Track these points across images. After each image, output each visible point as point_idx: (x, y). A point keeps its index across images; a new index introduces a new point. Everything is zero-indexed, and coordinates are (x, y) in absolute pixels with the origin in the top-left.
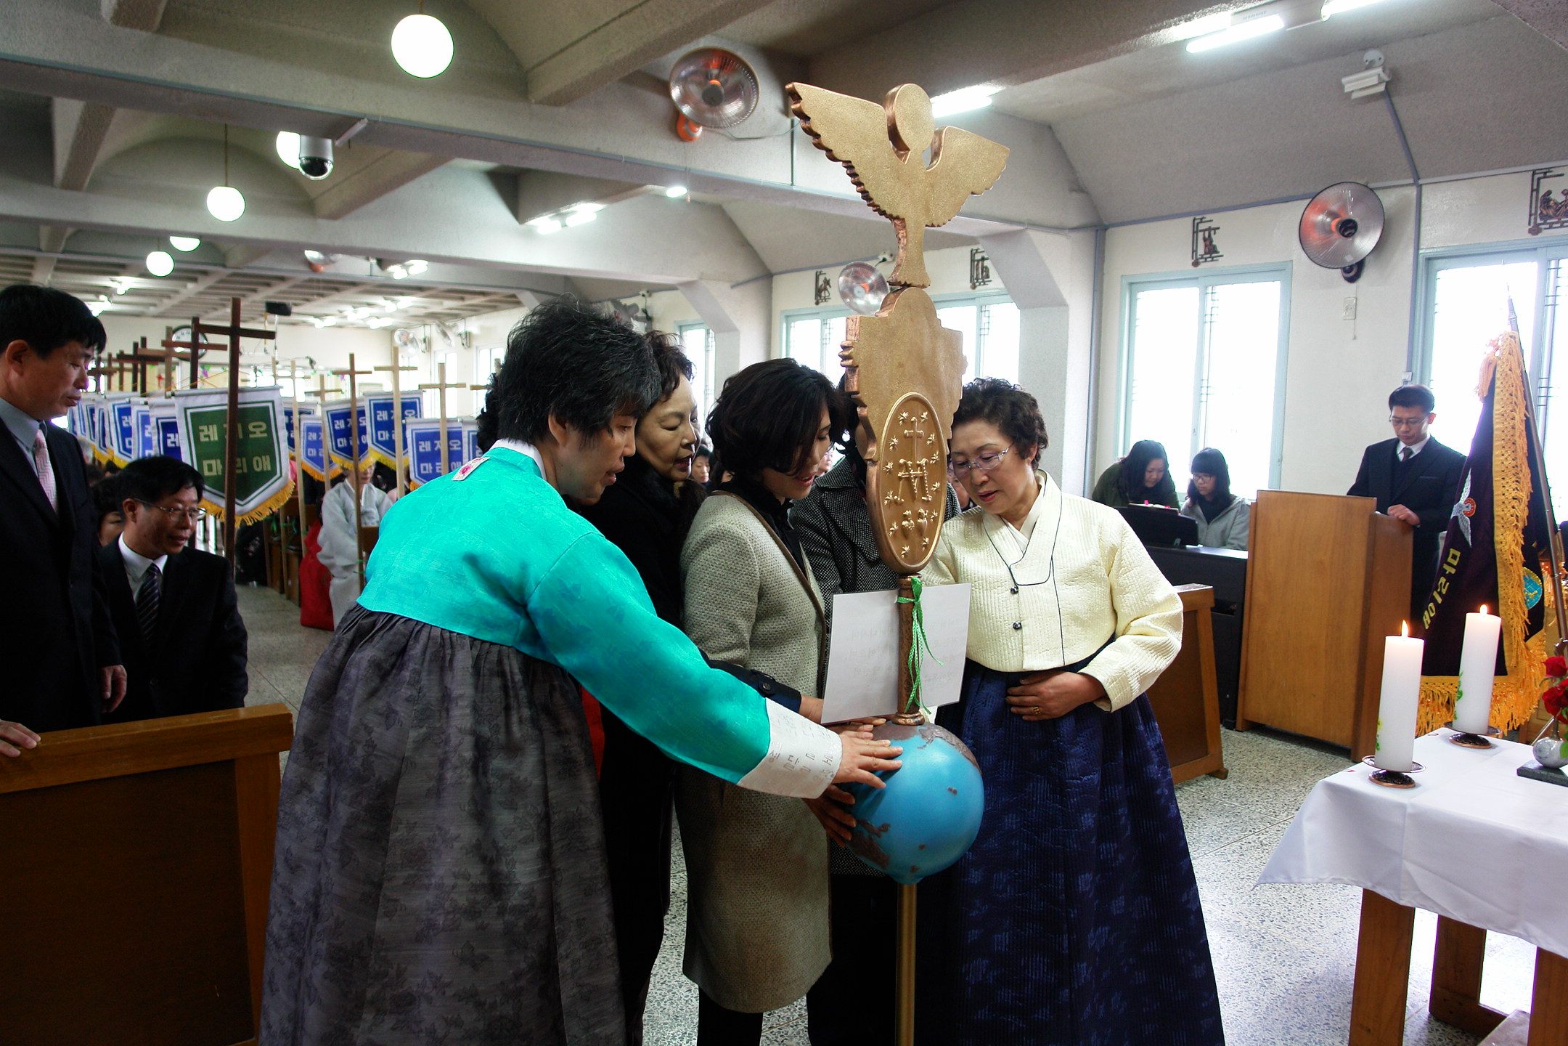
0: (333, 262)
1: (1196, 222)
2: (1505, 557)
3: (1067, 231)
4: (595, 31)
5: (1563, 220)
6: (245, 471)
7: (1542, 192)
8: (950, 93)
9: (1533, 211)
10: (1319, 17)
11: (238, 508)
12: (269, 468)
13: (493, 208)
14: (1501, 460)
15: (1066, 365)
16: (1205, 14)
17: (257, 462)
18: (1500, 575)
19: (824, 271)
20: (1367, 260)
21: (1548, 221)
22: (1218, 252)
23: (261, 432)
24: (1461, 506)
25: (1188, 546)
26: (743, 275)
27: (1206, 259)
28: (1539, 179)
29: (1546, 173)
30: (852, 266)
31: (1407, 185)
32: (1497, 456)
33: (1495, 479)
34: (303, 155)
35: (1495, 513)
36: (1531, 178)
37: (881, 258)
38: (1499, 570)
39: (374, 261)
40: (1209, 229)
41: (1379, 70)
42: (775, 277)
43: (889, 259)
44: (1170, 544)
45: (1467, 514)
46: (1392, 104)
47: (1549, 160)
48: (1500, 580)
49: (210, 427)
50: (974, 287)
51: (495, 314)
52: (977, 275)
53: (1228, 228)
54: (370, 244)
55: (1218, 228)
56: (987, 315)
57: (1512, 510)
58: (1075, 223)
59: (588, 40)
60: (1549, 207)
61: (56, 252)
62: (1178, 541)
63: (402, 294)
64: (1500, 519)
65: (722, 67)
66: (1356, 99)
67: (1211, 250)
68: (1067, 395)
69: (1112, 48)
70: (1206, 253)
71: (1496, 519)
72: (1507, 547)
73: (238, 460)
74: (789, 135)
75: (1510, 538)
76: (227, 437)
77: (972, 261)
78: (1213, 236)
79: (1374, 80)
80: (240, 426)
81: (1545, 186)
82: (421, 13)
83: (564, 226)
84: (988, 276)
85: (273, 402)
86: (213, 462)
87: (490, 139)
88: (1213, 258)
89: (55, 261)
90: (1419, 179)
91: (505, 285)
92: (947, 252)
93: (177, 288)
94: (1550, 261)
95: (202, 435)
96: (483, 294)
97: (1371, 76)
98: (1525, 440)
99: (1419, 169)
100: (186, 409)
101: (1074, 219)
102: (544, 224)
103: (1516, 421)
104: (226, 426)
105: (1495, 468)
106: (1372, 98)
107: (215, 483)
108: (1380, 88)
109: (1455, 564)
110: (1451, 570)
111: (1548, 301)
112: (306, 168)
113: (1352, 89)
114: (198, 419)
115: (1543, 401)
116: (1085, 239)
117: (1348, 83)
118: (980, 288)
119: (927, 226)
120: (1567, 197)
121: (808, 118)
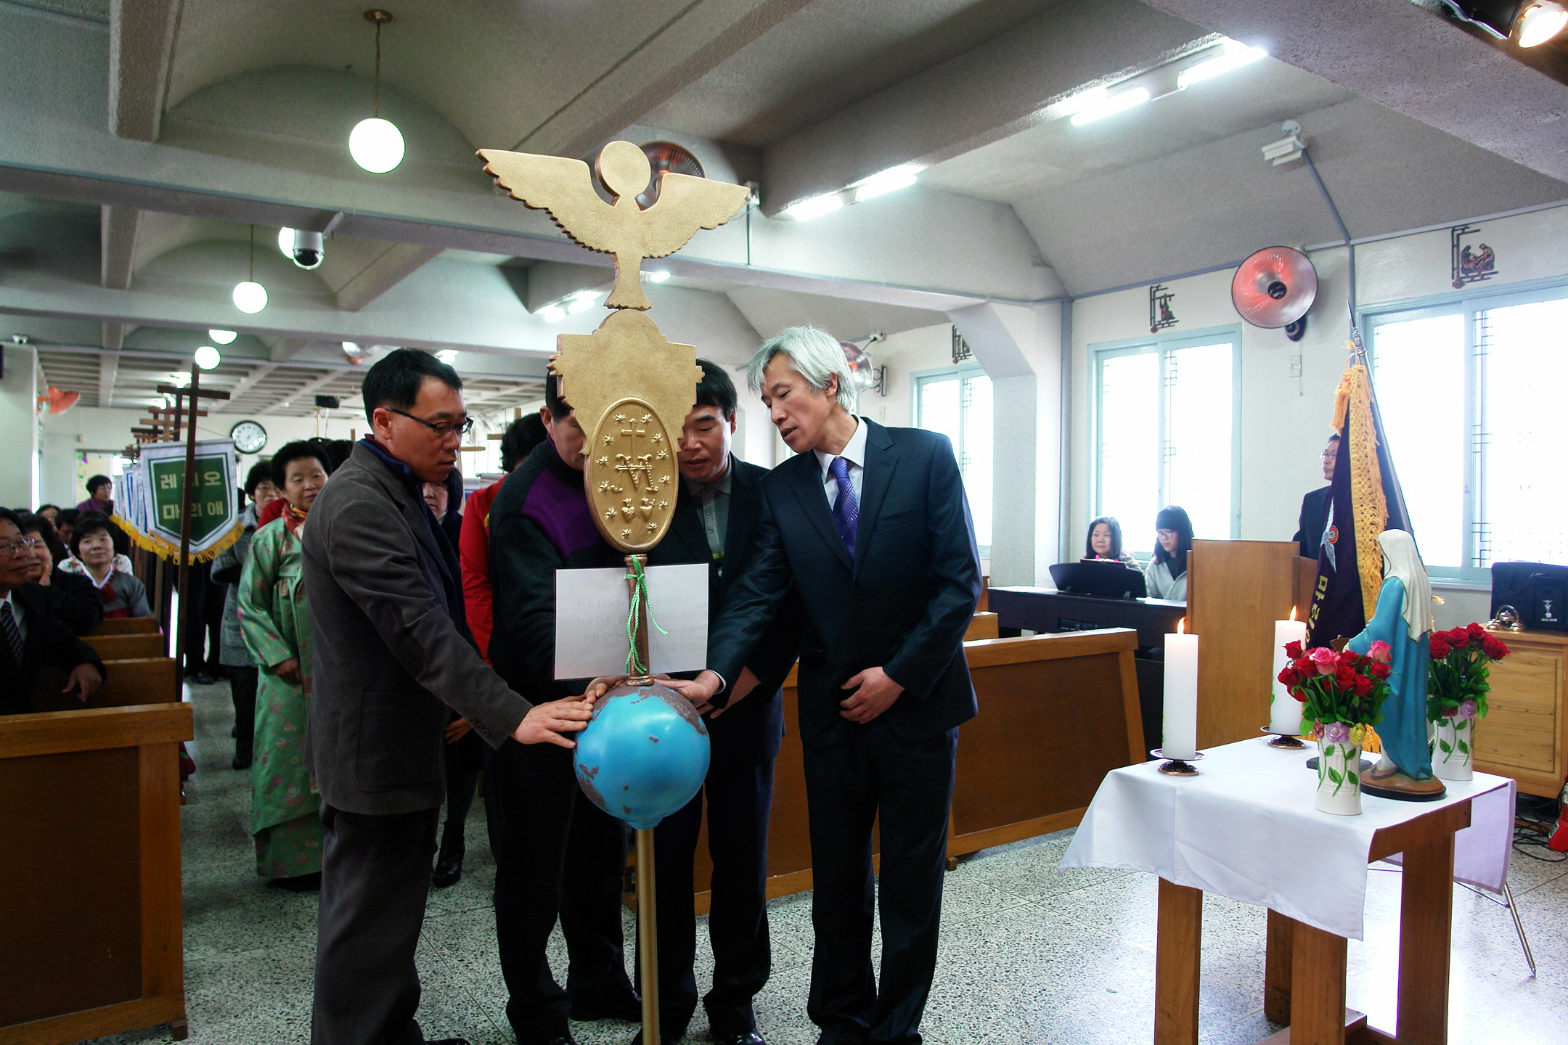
0: (369, 355)
1: (1153, 290)
2: (1366, 580)
3: (1031, 303)
4: (539, 128)
7: (1462, 248)
8: (879, 173)
9: (1455, 266)
10: (1176, 88)
11: (192, 548)
12: (222, 513)
13: (503, 298)
14: (1359, 487)
15: (1035, 430)
16: (1081, 90)
17: (211, 507)
18: (1365, 598)
20: (1310, 318)
21: (1470, 275)
22: (1173, 318)
23: (216, 481)
24: (1326, 535)
25: (1138, 599)
27: (1163, 325)
28: (1458, 235)
29: (1464, 229)
31: (1341, 246)
32: (1355, 484)
33: (1354, 506)
34: (297, 247)
35: (1357, 539)
36: (1450, 234)
37: (872, 337)
38: (1364, 594)
40: (1165, 297)
41: (1293, 139)
43: (879, 338)
44: (1121, 596)
45: (1331, 541)
46: (1315, 171)
47: (1465, 217)
48: (1365, 604)
49: (171, 476)
50: (956, 361)
52: (959, 350)
53: (1183, 294)
54: (387, 334)
55: (1173, 295)
56: (969, 387)
57: (1371, 535)
58: (1039, 295)
59: (535, 136)
60: (1469, 261)
61: (117, 350)
62: (1128, 594)
64: (1361, 545)
65: (670, 158)
66: (1276, 167)
67: (1168, 316)
69: (1009, 125)
70: (1163, 320)
71: (1358, 545)
72: (1367, 571)
73: (194, 505)
74: (745, 217)
75: (1369, 562)
76: (184, 485)
77: (954, 336)
78: (1169, 303)
79: (1290, 148)
80: (196, 476)
81: (1465, 241)
82: (376, 116)
83: (567, 313)
84: (968, 351)
85: (226, 454)
86: (172, 507)
87: (456, 228)
88: (1169, 323)
89: (118, 358)
90: (1350, 239)
92: (931, 330)
93: (233, 383)
94: (1474, 313)
95: (163, 483)
96: (516, 384)
97: (1288, 144)
98: (1378, 467)
99: (1349, 231)
100: (149, 461)
101: (1038, 291)
102: (550, 312)
103: (1368, 449)
104: (184, 475)
105: (1354, 496)
106: (1293, 165)
107: (173, 526)
108: (1298, 155)
109: (1324, 590)
110: (1321, 597)
111: (1476, 350)
112: (299, 259)
113: (1271, 157)
114: (160, 469)
115: (1478, 448)
116: (1051, 310)
117: (1269, 150)
118: (960, 362)
119: (644, 258)
120: (1486, 250)
121: (497, 177)
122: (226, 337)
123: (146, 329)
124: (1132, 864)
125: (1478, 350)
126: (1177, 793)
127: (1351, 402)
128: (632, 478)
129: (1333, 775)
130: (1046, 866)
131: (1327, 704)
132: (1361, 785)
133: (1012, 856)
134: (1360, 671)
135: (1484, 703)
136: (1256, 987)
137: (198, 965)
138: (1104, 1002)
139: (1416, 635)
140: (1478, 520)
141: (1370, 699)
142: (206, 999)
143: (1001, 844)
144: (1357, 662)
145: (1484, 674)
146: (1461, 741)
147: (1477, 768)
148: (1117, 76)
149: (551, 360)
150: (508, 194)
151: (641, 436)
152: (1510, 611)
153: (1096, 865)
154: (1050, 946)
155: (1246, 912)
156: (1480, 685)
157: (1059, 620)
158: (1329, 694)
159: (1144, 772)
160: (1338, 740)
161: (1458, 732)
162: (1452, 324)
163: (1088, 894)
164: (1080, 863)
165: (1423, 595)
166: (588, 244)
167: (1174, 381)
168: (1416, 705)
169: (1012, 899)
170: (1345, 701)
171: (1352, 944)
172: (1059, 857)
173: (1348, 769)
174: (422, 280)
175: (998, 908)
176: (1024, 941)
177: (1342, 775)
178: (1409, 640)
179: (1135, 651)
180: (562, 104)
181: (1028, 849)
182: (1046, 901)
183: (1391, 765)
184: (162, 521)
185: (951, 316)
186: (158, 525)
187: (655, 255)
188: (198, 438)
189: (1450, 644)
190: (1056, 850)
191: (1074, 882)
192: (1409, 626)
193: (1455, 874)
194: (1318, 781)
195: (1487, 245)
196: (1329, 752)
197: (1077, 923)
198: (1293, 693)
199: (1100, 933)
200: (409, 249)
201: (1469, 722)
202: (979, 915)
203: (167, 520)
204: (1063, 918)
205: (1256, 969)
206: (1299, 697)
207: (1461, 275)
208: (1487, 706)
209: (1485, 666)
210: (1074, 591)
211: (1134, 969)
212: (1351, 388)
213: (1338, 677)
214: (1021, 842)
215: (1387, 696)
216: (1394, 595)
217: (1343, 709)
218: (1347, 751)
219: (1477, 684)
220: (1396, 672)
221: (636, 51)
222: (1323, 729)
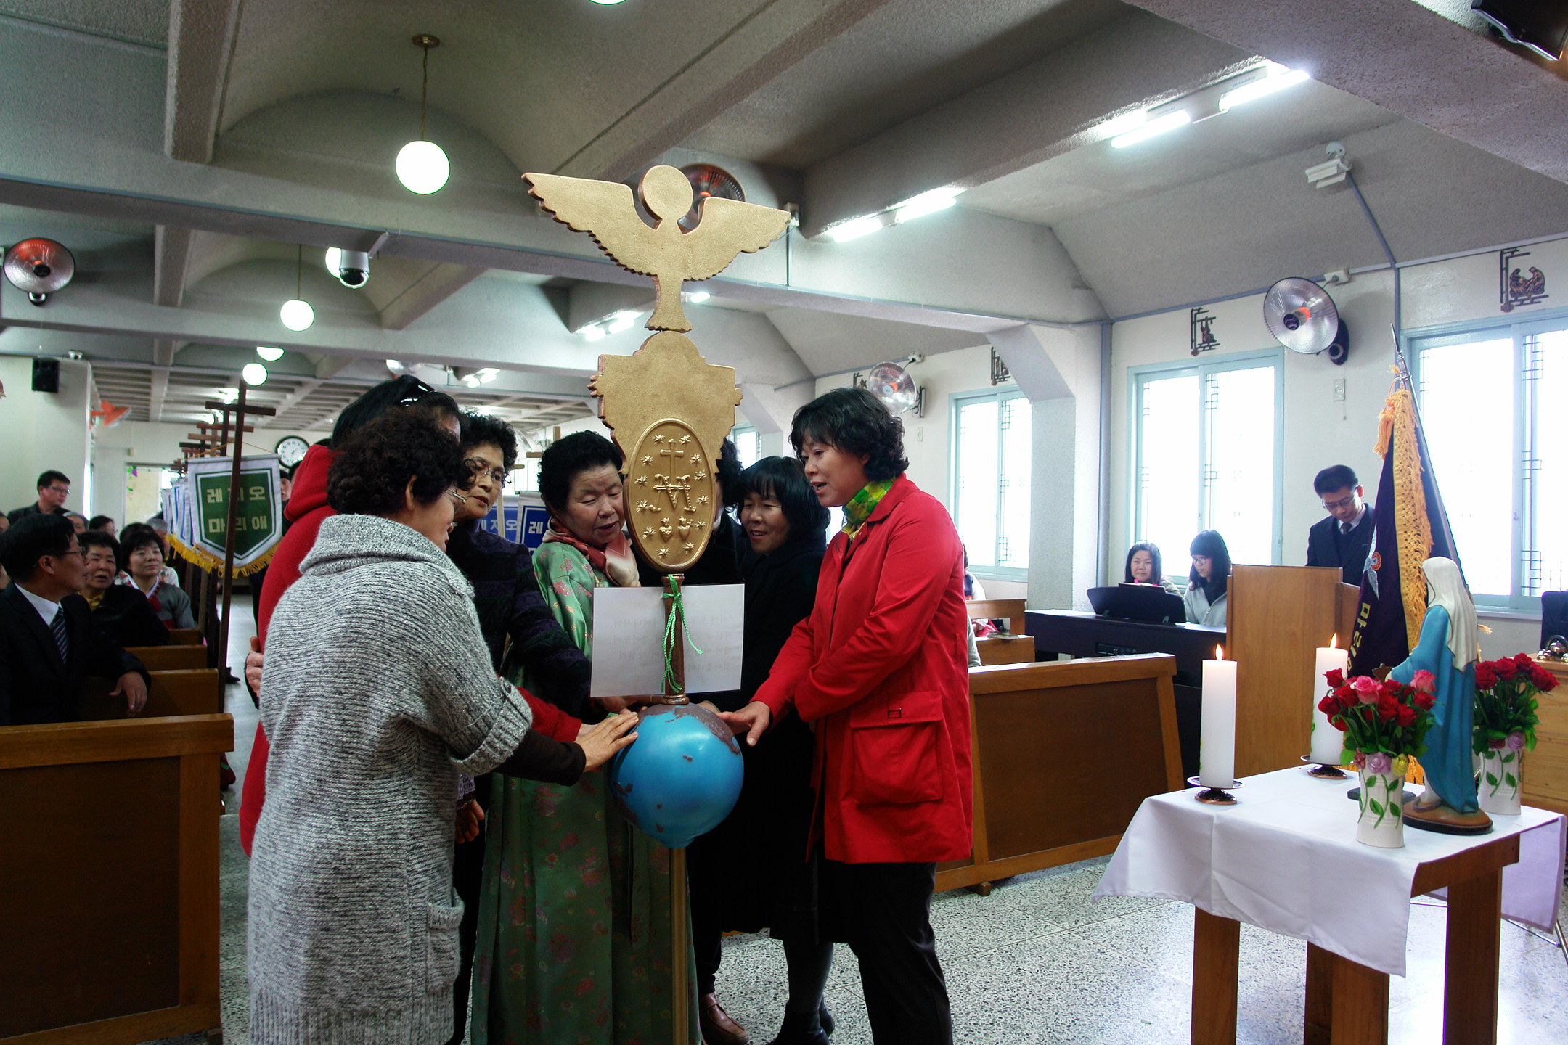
1: (1194, 312)
2: (1409, 608)
3: (1071, 326)
4: (581, 151)
5: (1533, 296)
6: (245, 529)
7: (1511, 271)
8: (918, 195)
9: (1504, 289)
10: (1219, 111)
11: (236, 561)
13: (545, 318)
14: (1402, 513)
16: (1122, 112)
17: (256, 521)
18: (1409, 626)
19: (861, 373)
21: (1519, 298)
22: (1215, 341)
23: (260, 496)
24: (1369, 561)
25: (1177, 624)
26: (786, 377)
27: (1204, 347)
28: (1507, 258)
29: (1513, 252)
30: (881, 365)
31: (1386, 269)
32: (1399, 510)
33: (1398, 533)
34: (343, 267)
35: (1400, 566)
36: (1499, 257)
37: (911, 359)
38: (1407, 622)
39: (451, 372)
40: (1206, 319)
41: (1337, 161)
42: (817, 380)
43: (918, 359)
44: (1160, 621)
45: (1374, 568)
46: (1360, 193)
47: (1513, 241)
48: (1409, 632)
49: (217, 490)
50: (995, 383)
51: (572, 422)
52: (998, 372)
53: (1223, 317)
54: (439, 354)
55: (1214, 318)
56: (1008, 409)
57: (1415, 562)
58: (1078, 316)
60: (1518, 285)
61: (168, 366)
62: (1166, 619)
63: (481, 403)
64: (1404, 572)
65: (711, 180)
66: (1320, 189)
67: (1209, 339)
68: (1076, 483)
69: (1049, 148)
70: (1204, 343)
71: (1402, 572)
72: (1411, 599)
73: (239, 519)
74: (785, 238)
75: (1413, 589)
76: (229, 499)
77: (993, 358)
78: (1210, 326)
79: (1334, 171)
80: (242, 490)
81: (1514, 264)
82: (422, 139)
83: (608, 333)
84: (1007, 373)
86: (217, 521)
88: (1210, 346)
89: (168, 374)
90: (1395, 262)
91: (573, 393)
92: (971, 351)
93: (279, 399)
94: (1524, 337)
95: (209, 497)
96: (556, 402)
97: (1332, 166)
98: (1422, 494)
99: (1394, 254)
100: (196, 475)
102: (590, 331)
103: (1413, 476)
104: (229, 489)
105: (1397, 523)
106: (1337, 187)
107: (218, 539)
108: (1342, 177)
109: (1366, 617)
110: (1363, 624)
111: (1525, 375)
112: (345, 278)
113: (1315, 180)
114: (207, 484)
115: (1528, 474)
116: (1091, 333)
117: (1311, 174)
118: (999, 384)
119: (685, 280)
120: (1536, 274)
121: (542, 200)
122: (273, 354)
123: (196, 345)
124: (1168, 893)
125: (1528, 375)
126: (1215, 821)
127: (1396, 427)
128: (670, 498)
129: (1375, 807)
130: (1081, 893)
131: (1368, 734)
132: (1404, 817)
133: (1047, 883)
134: (1403, 701)
135: (1532, 736)
136: (1295, 1022)
137: (234, 973)
138: (1138, 1033)
139: (1461, 664)
140: (1527, 547)
141: (1413, 730)
142: (242, 1008)
143: (1036, 870)
144: (1400, 691)
145: (1533, 706)
146: (1508, 774)
147: (1526, 802)
148: (1158, 99)
149: (593, 381)
150: (553, 217)
151: (679, 456)
152: (1561, 641)
153: (1132, 893)
154: (1084, 975)
155: (1286, 944)
156: (1528, 718)
157: (1097, 644)
158: (1370, 724)
159: (1182, 799)
160: (1379, 770)
161: (1506, 765)
162: (1501, 349)
163: (1124, 923)
164: (1114, 891)
165: (1468, 625)
166: (630, 266)
167: (1214, 405)
168: (1461, 736)
169: (1046, 926)
170: (1387, 732)
171: (1394, 981)
172: (1094, 885)
173: (1391, 800)
174: (464, 299)
175: (1032, 935)
176: (1058, 969)
177: (1384, 807)
178: (1454, 670)
179: (1174, 677)
180: (604, 127)
181: (1063, 875)
182: (1080, 929)
183: (1435, 797)
184: (208, 535)
185: (990, 338)
186: (204, 538)
187: (696, 278)
188: (244, 454)
189: (1496, 674)
190: (1091, 877)
191: (1109, 910)
192: (1454, 655)
193: (1503, 911)
194: (1358, 812)
195: (1537, 268)
196: (1370, 783)
197: (1112, 952)
198: (1333, 722)
199: (1135, 962)
200: (454, 269)
201: (1516, 755)
202: (1012, 942)
203: (212, 534)
204: (1098, 946)
205: (1295, 1003)
206: (1340, 726)
207: (1510, 299)
208: (1536, 739)
209: (1533, 698)
210: (1113, 615)
211: (1169, 1000)
212: (1395, 412)
213: (1380, 707)
214: (1056, 868)
215: (1430, 726)
216: (1438, 624)
217: (1386, 739)
218: (1389, 782)
219: (1525, 716)
220: (1440, 703)
221: (678, 74)
222: (1364, 759)
